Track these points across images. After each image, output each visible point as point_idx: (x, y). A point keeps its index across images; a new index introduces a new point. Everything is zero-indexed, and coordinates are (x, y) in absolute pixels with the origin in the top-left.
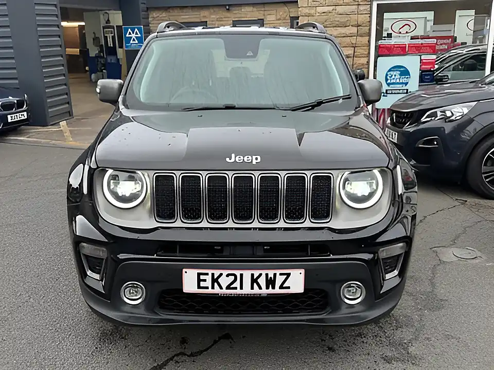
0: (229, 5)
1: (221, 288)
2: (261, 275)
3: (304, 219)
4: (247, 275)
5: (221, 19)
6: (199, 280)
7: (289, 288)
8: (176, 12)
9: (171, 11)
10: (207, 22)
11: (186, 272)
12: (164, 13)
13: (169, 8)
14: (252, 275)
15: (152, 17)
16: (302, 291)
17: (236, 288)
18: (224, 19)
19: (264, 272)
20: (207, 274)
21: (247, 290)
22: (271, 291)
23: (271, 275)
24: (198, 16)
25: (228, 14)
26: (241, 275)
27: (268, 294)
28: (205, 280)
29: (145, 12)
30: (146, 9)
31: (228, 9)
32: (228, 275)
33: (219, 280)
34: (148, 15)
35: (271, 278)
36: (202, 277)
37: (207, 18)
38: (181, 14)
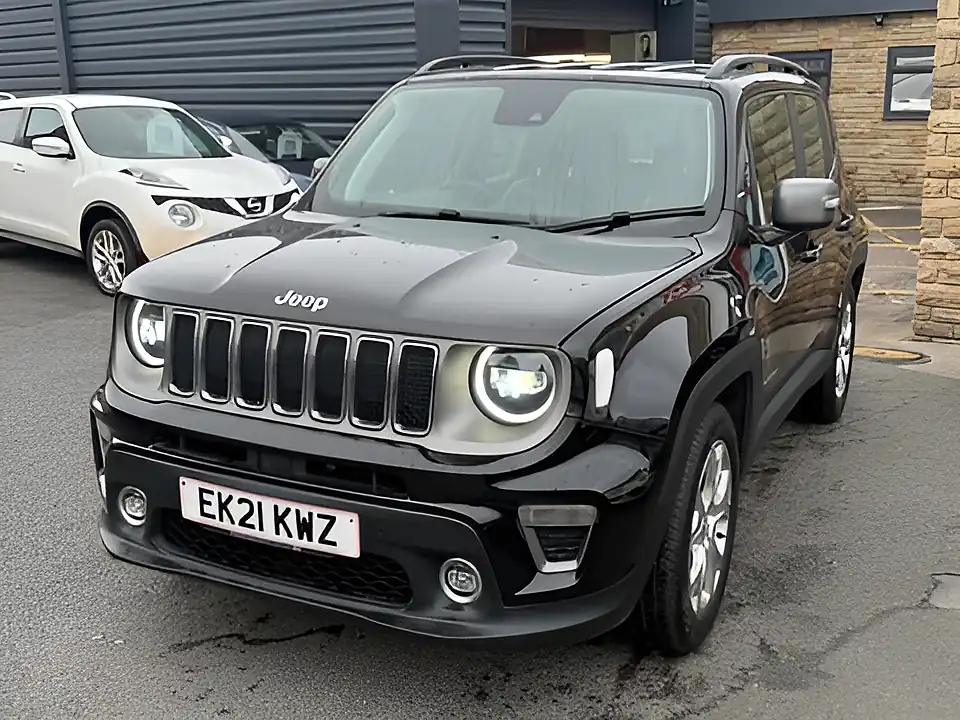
0: (885, 15)
1: (233, 522)
2: (288, 510)
3: (383, 424)
4: (268, 504)
5: (863, 45)
6: (203, 502)
7: (334, 544)
8: (769, 31)
9: (759, 30)
10: (831, 50)
11: (184, 483)
12: (742, 36)
13: (755, 22)
14: (276, 508)
15: (719, 43)
16: (357, 555)
17: (252, 527)
18: (869, 45)
19: (294, 507)
20: (212, 493)
21: (269, 534)
22: (304, 543)
23: (304, 515)
24: (815, 39)
25: (879, 34)
26: (260, 504)
27: (303, 549)
28: (209, 503)
29: (705, 31)
30: (708, 27)
31: (880, 24)
32: (241, 501)
33: (229, 507)
34: (712, 38)
35: (304, 519)
36: (206, 497)
37: (833, 42)
38: (780, 35)
